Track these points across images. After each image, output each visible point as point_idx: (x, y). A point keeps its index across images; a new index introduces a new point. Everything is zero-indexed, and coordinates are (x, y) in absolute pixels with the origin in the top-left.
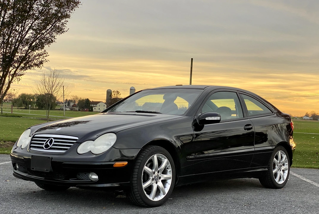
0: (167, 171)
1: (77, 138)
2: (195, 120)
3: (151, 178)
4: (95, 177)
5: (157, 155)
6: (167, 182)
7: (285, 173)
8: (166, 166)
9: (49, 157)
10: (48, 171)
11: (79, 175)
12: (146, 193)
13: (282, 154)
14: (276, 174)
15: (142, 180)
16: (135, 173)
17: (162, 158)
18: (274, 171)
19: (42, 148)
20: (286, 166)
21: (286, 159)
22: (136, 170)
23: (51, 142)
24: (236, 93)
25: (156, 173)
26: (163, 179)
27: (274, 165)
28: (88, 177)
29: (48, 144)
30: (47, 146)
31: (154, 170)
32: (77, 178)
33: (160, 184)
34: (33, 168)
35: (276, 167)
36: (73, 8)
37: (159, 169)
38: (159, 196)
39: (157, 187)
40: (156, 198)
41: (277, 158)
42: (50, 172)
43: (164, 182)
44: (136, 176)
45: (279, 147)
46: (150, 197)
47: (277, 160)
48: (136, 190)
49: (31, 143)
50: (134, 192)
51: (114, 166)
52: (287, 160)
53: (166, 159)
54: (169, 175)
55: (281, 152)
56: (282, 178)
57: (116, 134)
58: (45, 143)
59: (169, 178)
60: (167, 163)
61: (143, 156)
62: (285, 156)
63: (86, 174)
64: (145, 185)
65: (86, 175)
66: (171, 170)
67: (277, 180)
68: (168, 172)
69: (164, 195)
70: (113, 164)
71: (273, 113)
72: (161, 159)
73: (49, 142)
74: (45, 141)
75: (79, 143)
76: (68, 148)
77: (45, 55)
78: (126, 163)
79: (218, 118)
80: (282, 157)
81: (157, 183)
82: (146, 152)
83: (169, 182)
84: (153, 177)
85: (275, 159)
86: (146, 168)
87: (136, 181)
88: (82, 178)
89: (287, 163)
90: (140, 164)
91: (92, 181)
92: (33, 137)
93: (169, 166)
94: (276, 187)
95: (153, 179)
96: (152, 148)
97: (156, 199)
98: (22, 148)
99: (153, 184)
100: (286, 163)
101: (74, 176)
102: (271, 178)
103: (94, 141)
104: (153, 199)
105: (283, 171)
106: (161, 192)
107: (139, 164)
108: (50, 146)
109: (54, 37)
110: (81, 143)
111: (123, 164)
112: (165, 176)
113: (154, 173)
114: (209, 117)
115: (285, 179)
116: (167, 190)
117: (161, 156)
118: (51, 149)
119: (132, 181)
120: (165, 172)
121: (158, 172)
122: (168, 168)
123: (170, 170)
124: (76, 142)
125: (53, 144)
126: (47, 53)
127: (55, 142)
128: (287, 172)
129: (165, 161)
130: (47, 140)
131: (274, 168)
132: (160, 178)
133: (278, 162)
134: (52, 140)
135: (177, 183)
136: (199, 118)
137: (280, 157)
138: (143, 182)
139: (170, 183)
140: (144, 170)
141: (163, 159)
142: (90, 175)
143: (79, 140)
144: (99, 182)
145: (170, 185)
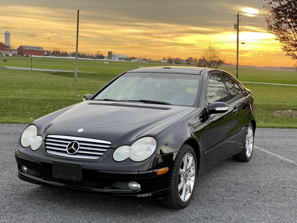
1: (110, 143)
4: (135, 185)
9: (79, 165)
11: (116, 184)
12: (180, 194)
16: (172, 178)
19: (65, 152)
23: (76, 146)
28: (128, 186)
29: (72, 149)
30: (71, 151)
37: (187, 168)
44: (174, 181)
50: (170, 197)
58: (67, 146)
63: (125, 183)
73: (73, 147)
74: (67, 144)
75: (113, 149)
83: (193, 178)
87: (174, 186)
88: (119, 187)
90: (177, 168)
91: (134, 191)
94: (246, 160)
97: (186, 199)
101: (109, 185)
103: (130, 146)
108: (76, 151)
110: (116, 149)
118: (77, 154)
119: (171, 186)
124: (109, 148)
125: (79, 149)
127: (81, 146)
128: (252, 145)
130: (70, 143)
134: (76, 144)
145: (194, 182)
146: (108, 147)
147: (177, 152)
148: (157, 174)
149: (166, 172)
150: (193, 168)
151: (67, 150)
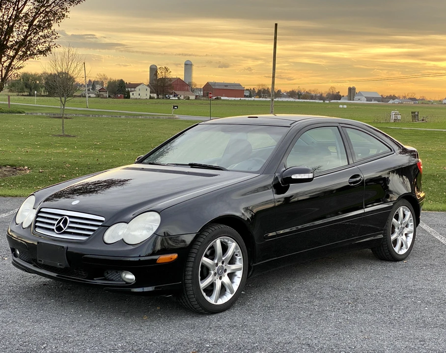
0: (236, 259)
1: (103, 219)
2: (276, 178)
3: (212, 272)
4: (130, 277)
5: (220, 239)
6: (236, 275)
7: (408, 238)
8: (234, 253)
9: (63, 247)
10: (62, 267)
11: (108, 273)
12: (205, 294)
13: (405, 210)
14: (395, 242)
15: (200, 278)
16: (188, 269)
18: (393, 237)
19: (53, 230)
20: (411, 228)
21: (410, 217)
22: (191, 264)
23: (65, 222)
24: (337, 127)
25: (220, 264)
26: (229, 272)
27: (393, 227)
28: (121, 277)
29: (60, 226)
30: (59, 229)
31: (216, 261)
32: (104, 277)
33: (226, 279)
34: (40, 261)
35: (396, 230)
37: (223, 259)
38: (225, 297)
39: (222, 284)
40: (220, 299)
41: (397, 217)
42: (65, 268)
43: (231, 276)
44: (190, 273)
45: (400, 202)
46: (211, 300)
47: (398, 220)
48: (191, 292)
49: (36, 221)
52: (412, 218)
53: (234, 243)
54: (239, 264)
55: (404, 208)
56: (404, 246)
57: (159, 213)
58: (56, 223)
59: (239, 269)
60: (236, 248)
61: (199, 244)
62: (408, 214)
63: (117, 272)
64: (203, 284)
65: (117, 274)
66: (241, 257)
67: (396, 249)
68: (238, 260)
69: (231, 294)
70: (157, 259)
71: (392, 151)
72: (226, 243)
73: (62, 223)
74: (57, 220)
75: (106, 226)
76: (91, 233)
78: (175, 256)
79: (310, 176)
80: (404, 215)
81: (220, 278)
82: (204, 237)
83: (239, 274)
84: (216, 271)
85: (394, 219)
86: (205, 260)
87: (190, 281)
88: (111, 278)
89: (413, 224)
91: (127, 283)
92: (39, 212)
93: (238, 252)
94: (395, 258)
95: (215, 274)
96: (213, 229)
97: (221, 301)
98: (24, 227)
99: (215, 280)
100: (411, 222)
101: (100, 274)
102: (388, 248)
103: (128, 223)
104: (217, 302)
105: (406, 235)
106: (228, 290)
107: (195, 255)
108: (64, 229)
110: (109, 227)
111: (171, 259)
112: (233, 267)
113: (217, 264)
114: (297, 175)
115: (409, 245)
116: (235, 287)
117: (226, 239)
118: (65, 233)
119: (185, 280)
120: (232, 261)
121: (223, 263)
122: (237, 255)
123: (239, 258)
124: (101, 226)
125: (68, 226)
127: (71, 222)
128: (411, 235)
129: (233, 246)
130: (59, 218)
131: (393, 232)
132: (225, 271)
133: (399, 223)
134: (66, 220)
135: (250, 273)
136: (282, 175)
137: (401, 215)
138: (201, 280)
139: (241, 276)
140: (202, 263)
141: (229, 242)
142: (124, 275)
143: (107, 221)
144: (137, 284)
145: (240, 279)
146: (100, 224)
147: (195, 234)
148: (158, 262)
149: (173, 259)
150: (240, 259)
151: (54, 228)
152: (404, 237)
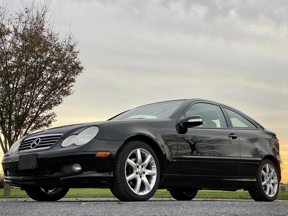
0: (152, 167)
2: (178, 124)
6: (153, 179)
7: (275, 187)
8: (150, 162)
10: (34, 168)
14: (265, 187)
15: (126, 172)
17: (145, 153)
18: (263, 184)
20: (275, 180)
21: (274, 173)
22: (119, 162)
23: (38, 141)
24: (219, 106)
25: (140, 167)
26: (147, 174)
29: (34, 144)
31: (137, 164)
33: (145, 179)
35: (265, 179)
36: (77, 73)
38: (144, 191)
39: (142, 182)
40: (141, 192)
41: (265, 170)
42: (35, 168)
43: (149, 177)
45: (266, 160)
47: (266, 173)
48: (120, 181)
51: (97, 156)
52: (275, 174)
53: (150, 155)
56: (272, 192)
59: (154, 175)
62: (273, 170)
65: (69, 167)
66: (155, 166)
70: (96, 154)
77: (53, 116)
79: (201, 120)
80: (270, 171)
82: (129, 146)
84: (137, 171)
89: (276, 177)
93: (153, 162)
95: (137, 173)
99: (137, 177)
100: (275, 177)
102: (260, 190)
105: (273, 184)
106: (146, 188)
107: (122, 155)
108: (37, 145)
109: (61, 99)
113: (138, 167)
117: (144, 151)
120: (149, 168)
122: (152, 165)
126: (56, 114)
129: (149, 157)
130: (34, 140)
131: (263, 180)
133: (267, 175)
135: (162, 181)
136: (182, 121)
137: (268, 170)
138: (127, 175)
140: (127, 162)
152: (271, 185)
